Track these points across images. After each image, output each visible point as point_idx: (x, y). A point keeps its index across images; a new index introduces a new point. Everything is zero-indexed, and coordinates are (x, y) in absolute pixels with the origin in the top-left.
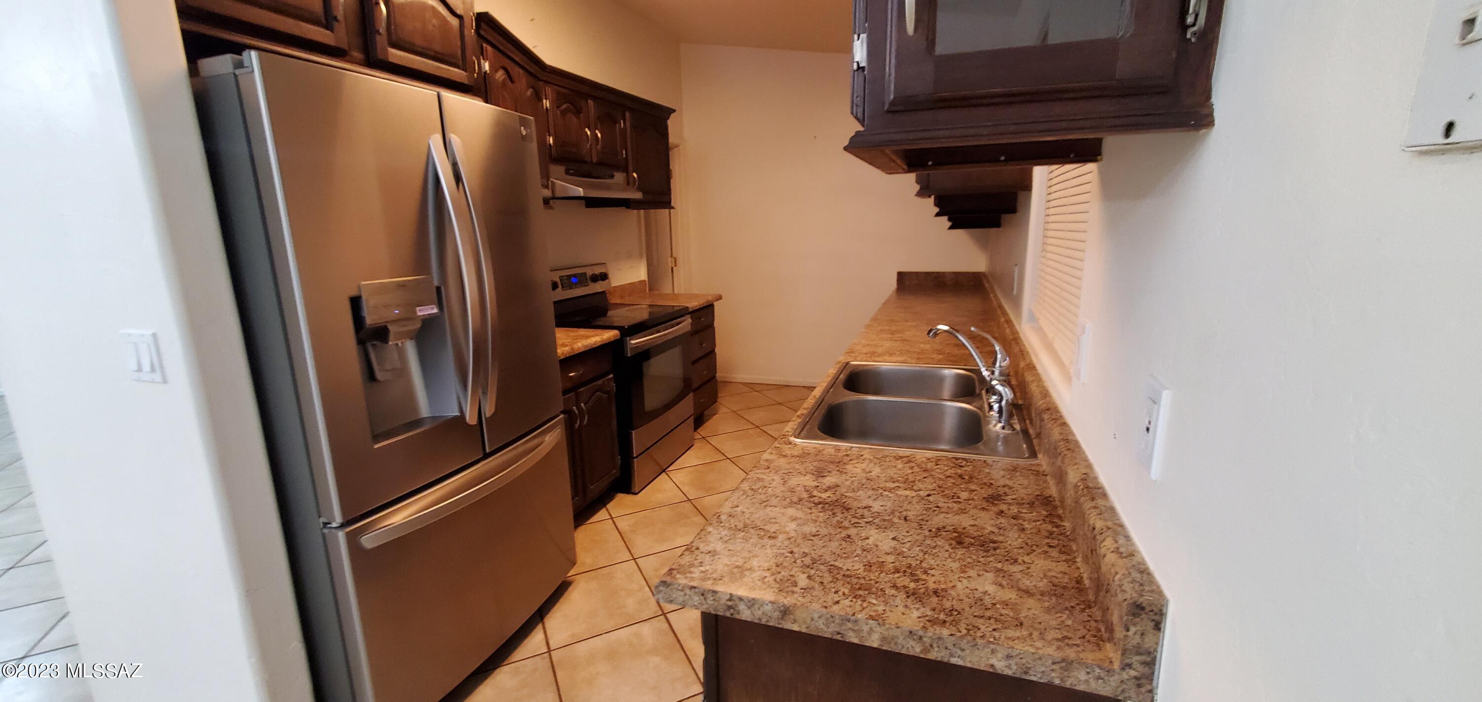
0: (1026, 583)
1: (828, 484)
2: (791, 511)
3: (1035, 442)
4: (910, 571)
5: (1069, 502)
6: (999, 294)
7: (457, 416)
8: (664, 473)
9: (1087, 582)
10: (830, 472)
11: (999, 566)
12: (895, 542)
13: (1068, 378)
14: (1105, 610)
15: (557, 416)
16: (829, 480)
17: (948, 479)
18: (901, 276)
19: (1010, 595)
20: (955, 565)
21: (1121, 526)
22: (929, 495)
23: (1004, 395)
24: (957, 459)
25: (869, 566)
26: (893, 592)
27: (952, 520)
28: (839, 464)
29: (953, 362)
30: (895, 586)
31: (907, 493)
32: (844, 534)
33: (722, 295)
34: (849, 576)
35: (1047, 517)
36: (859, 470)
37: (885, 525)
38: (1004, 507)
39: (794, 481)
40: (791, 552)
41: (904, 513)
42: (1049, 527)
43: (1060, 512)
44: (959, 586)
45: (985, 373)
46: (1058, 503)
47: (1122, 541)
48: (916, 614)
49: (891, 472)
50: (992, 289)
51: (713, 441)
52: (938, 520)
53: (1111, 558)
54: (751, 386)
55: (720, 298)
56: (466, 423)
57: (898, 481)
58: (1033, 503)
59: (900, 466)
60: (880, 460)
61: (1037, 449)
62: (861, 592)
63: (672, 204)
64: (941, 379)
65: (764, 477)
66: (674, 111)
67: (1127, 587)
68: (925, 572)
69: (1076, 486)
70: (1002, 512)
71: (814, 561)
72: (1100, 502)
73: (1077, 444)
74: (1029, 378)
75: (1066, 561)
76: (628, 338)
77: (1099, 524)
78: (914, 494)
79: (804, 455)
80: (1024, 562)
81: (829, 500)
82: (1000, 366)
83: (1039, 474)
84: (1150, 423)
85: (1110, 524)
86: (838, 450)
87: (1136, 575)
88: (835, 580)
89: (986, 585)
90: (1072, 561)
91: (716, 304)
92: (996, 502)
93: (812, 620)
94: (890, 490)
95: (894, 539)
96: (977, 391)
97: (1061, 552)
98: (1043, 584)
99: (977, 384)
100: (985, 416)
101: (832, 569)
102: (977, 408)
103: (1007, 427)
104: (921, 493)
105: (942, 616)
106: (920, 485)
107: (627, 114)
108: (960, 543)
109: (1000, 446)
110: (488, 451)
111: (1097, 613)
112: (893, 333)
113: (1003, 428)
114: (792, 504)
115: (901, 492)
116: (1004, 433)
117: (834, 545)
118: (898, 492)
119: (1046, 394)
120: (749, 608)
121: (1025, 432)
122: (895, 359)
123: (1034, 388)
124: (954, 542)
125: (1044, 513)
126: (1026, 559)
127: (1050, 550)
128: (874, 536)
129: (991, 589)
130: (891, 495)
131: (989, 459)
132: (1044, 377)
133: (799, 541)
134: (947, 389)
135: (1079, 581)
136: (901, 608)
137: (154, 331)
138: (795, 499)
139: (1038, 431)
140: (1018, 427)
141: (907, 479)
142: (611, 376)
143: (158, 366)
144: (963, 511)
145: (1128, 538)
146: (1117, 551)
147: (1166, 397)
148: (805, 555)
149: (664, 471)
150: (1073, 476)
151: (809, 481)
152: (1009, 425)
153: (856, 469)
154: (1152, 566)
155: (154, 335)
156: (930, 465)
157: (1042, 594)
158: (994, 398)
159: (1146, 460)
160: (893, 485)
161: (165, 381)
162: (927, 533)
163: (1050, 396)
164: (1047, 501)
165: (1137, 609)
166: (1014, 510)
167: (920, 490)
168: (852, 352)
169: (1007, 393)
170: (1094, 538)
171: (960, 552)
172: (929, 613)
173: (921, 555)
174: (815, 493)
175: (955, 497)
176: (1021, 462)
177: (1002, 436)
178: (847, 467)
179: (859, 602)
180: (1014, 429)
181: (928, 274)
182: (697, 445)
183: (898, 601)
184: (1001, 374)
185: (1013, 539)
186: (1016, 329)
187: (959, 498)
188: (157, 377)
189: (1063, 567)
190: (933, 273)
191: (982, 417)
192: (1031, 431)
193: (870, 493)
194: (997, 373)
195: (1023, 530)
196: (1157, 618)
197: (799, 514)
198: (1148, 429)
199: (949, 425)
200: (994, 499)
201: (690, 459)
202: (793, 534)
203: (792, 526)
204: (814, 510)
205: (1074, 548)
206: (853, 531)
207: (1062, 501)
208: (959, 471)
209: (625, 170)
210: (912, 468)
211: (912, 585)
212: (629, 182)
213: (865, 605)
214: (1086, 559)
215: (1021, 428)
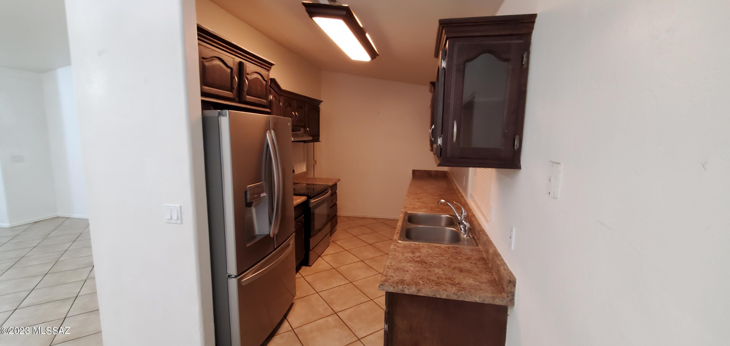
0: (482, 280)
1: (417, 256)
2: (409, 264)
3: (477, 241)
4: (450, 279)
5: (490, 258)
6: (456, 183)
7: (268, 234)
8: (320, 258)
9: (497, 280)
10: (416, 252)
11: (473, 276)
12: (443, 272)
13: (487, 221)
14: (502, 285)
15: (293, 233)
16: (417, 254)
17: (454, 253)
18: (414, 171)
19: (478, 283)
20: (462, 277)
21: (505, 263)
22: (449, 258)
23: (467, 225)
24: (454, 247)
25: (438, 278)
26: (447, 284)
27: (458, 265)
28: (418, 249)
29: (445, 212)
30: (447, 283)
31: (443, 258)
32: (428, 270)
33: (340, 179)
34: (434, 281)
35: (484, 263)
36: (425, 251)
37: (439, 267)
38: (472, 261)
39: (406, 255)
40: (415, 275)
41: (443, 264)
42: (485, 266)
43: (488, 262)
44: (464, 282)
45: (459, 218)
46: (487, 260)
47: (505, 267)
48: (454, 289)
49: (435, 251)
50: (452, 179)
51: (338, 242)
52: (454, 265)
53: (503, 271)
54: (349, 218)
55: (339, 180)
56: (270, 236)
57: (438, 254)
58: (480, 260)
59: (437, 250)
60: (431, 248)
61: (478, 243)
62: (438, 284)
63: (320, 140)
64: (441, 218)
65: (396, 254)
66: (322, 101)
67: (507, 277)
68: (454, 279)
69: (493, 254)
70: (471, 262)
71: (422, 277)
72: (499, 257)
73: (491, 241)
74: (473, 219)
75: (491, 275)
76: (310, 200)
77: (499, 263)
78: (444, 258)
79: (405, 247)
80: (480, 275)
81: (419, 260)
82: (464, 215)
83: (479, 251)
84: (511, 236)
85: (502, 263)
86: (416, 245)
87: (509, 274)
88: (430, 282)
89: (471, 281)
90: (492, 275)
91: (337, 183)
92: (469, 260)
93: (427, 292)
94: (437, 257)
95: (443, 271)
96: (455, 223)
97: (490, 273)
98: (486, 281)
99: (455, 221)
100: (460, 232)
101: (428, 279)
102: (457, 229)
103: (468, 236)
104: (447, 258)
105: (461, 289)
106: (445, 255)
107: (306, 105)
108: (461, 271)
109: (466, 243)
110: (275, 248)
111: (500, 286)
112: (418, 199)
113: (467, 236)
114: (408, 262)
115: (440, 258)
116: (467, 238)
117: (426, 273)
118: (439, 258)
119: (480, 225)
120: (408, 290)
121: (474, 238)
122: (423, 210)
123: (475, 223)
124: (460, 271)
125: (483, 262)
126: (481, 275)
127: (486, 272)
128: (437, 270)
129: (472, 282)
130: (438, 259)
131: (464, 247)
132: (478, 219)
133: (415, 272)
134: (443, 223)
135: (495, 279)
136: (450, 288)
137: (180, 205)
138: (409, 261)
139: (478, 237)
140: (471, 236)
141: (441, 254)
142: (303, 216)
143: (180, 218)
144: (460, 262)
145: (507, 266)
146: (505, 269)
147: (514, 229)
148: (419, 276)
149: (320, 256)
150: (491, 251)
151: (410, 255)
152: (468, 235)
153: (424, 251)
154: (513, 272)
155: (180, 206)
156: (447, 249)
157: (486, 283)
158: (462, 226)
159: (510, 245)
160: (437, 256)
161: (182, 223)
162: (451, 269)
163: (481, 226)
164: (483, 259)
165: (510, 282)
166: (475, 262)
167: (446, 257)
168: (406, 208)
169: (468, 225)
170: (498, 267)
171: (462, 273)
172: (458, 288)
173: (452, 275)
174: (414, 258)
175: (457, 259)
176: (474, 248)
177: (466, 239)
178: (421, 250)
179: (439, 287)
180: (470, 237)
181: (425, 171)
182: (331, 244)
183: (449, 286)
184: (464, 218)
185: (476, 270)
186: (465, 200)
187: (458, 259)
188: (179, 222)
189: (490, 276)
190: (427, 171)
191: (459, 233)
192: (475, 237)
193: (431, 258)
194: (463, 217)
195: (478, 267)
196: (514, 284)
197: (412, 265)
198: (510, 237)
199: (448, 236)
200: (468, 259)
201: (330, 250)
202: (413, 270)
203: (411, 268)
204: (416, 264)
205: (493, 271)
206: (430, 269)
207: (488, 259)
208: (456, 251)
209: (305, 127)
210: (441, 250)
211: (451, 282)
212: (305, 132)
213: (440, 287)
214: (496, 273)
215: (472, 237)
